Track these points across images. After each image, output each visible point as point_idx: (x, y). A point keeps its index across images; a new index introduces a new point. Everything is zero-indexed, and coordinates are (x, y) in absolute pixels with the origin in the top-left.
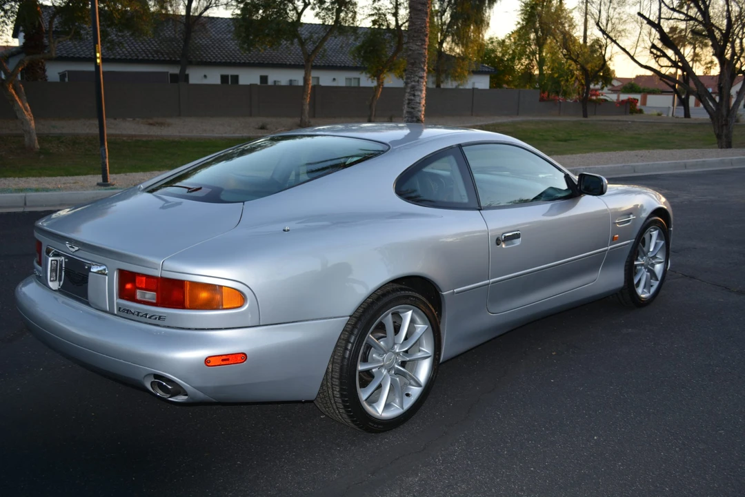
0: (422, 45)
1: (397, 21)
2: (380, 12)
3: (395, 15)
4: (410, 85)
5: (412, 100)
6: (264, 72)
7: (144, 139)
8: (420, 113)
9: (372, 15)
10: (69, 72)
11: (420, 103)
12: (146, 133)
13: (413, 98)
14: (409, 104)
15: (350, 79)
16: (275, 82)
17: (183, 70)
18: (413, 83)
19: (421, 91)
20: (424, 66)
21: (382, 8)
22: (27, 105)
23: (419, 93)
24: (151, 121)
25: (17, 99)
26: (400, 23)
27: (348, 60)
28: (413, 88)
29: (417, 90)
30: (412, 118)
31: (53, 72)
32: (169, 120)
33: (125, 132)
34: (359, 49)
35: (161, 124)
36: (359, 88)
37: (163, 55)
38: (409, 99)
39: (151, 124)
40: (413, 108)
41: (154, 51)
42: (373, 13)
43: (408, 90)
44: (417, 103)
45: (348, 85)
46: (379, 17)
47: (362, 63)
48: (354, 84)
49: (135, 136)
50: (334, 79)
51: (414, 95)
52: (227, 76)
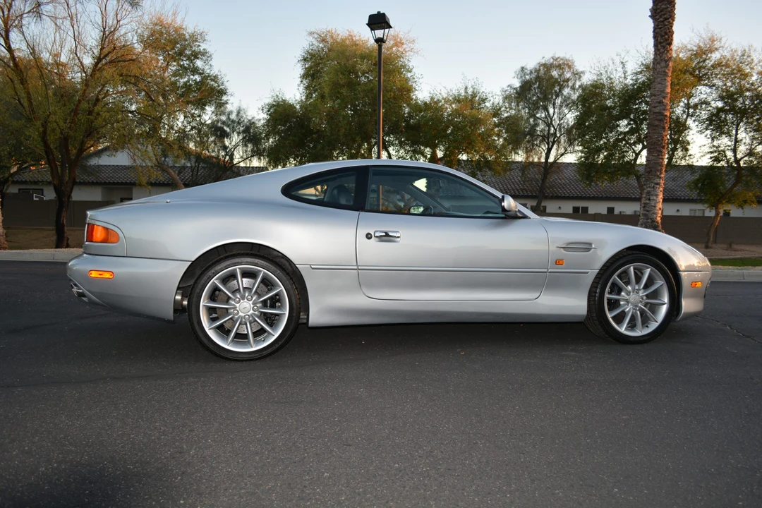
0: (659, 155)
1: (735, 156)
2: (720, 149)
3: (735, 151)
4: (645, 191)
5: (647, 204)
6: (611, 204)
8: (655, 216)
9: (711, 152)
11: (655, 207)
13: (648, 202)
14: (644, 207)
15: (695, 210)
16: (620, 212)
17: (539, 203)
18: (649, 189)
19: (657, 196)
20: (661, 173)
21: (722, 146)
23: (655, 198)
26: (739, 156)
28: (649, 193)
29: (652, 195)
30: (647, 219)
34: (696, 182)
36: (703, 217)
37: (527, 192)
38: (644, 203)
40: (648, 211)
41: (521, 189)
42: (712, 150)
43: (644, 196)
44: (652, 206)
45: (692, 215)
46: (719, 154)
48: (699, 214)
50: (678, 210)
51: (649, 200)
52: (578, 208)
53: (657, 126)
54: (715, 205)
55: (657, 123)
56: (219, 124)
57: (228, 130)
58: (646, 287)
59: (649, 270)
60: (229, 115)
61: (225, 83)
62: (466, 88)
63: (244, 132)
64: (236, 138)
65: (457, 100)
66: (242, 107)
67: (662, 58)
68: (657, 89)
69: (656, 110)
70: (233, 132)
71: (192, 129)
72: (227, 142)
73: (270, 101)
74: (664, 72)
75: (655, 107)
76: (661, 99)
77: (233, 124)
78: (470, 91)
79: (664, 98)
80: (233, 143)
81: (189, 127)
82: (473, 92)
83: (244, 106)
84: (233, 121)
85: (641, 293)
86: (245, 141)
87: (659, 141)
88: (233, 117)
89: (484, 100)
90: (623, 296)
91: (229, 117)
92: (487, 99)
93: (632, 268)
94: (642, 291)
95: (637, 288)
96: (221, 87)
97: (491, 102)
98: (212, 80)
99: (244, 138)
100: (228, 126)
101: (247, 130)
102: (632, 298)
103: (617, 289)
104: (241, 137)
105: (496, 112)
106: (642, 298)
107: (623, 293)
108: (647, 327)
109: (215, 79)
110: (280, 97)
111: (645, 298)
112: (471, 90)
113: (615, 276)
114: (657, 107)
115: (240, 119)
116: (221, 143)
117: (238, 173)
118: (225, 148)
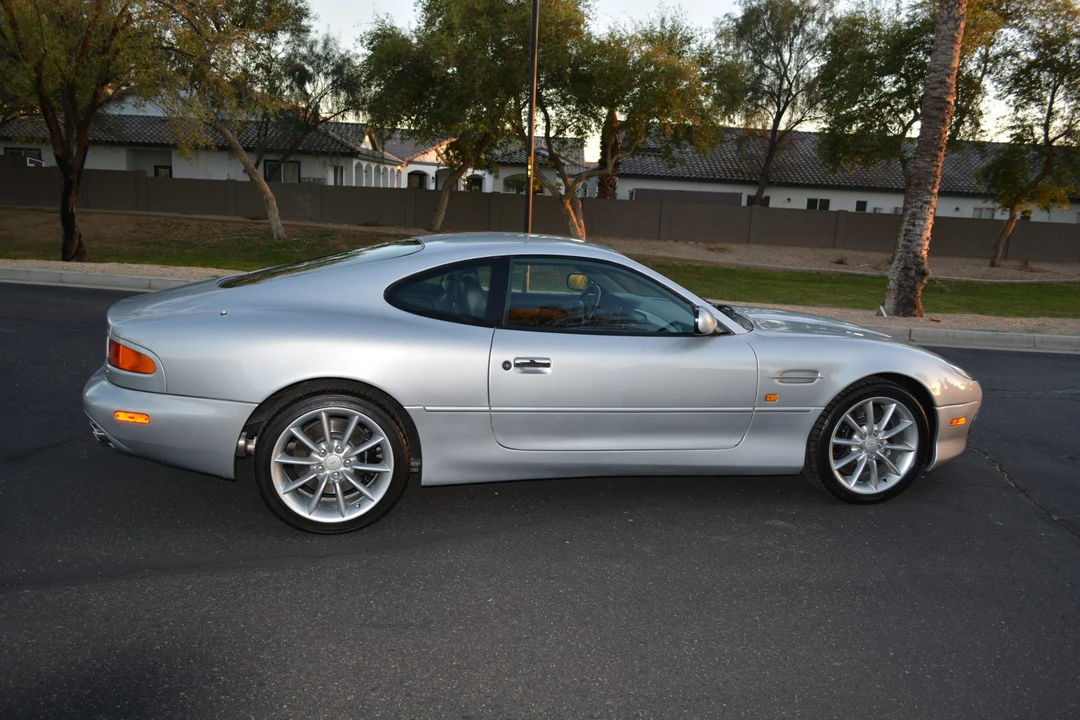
0: (933, 161)
1: (1046, 135)
2: (1025, 123)
3: (1046, 127)
4: (909, 212)
5: (910, 230)
6: (862, 197)
7: (696, 265)
8: (919, 249)
9: (1013, 128)
10: (636, 190)
11: (921, 235)
12: (701, 259)
13: (911, 228)
14: (905, 235)
15: (981, 209)
16: (875, 209)
17: (760, 192)
18: (914, 210)
19: (925, 220)
20: (934, 187)
21: (1029, 118)
22: (582, 221)
23: (922, 223)
24: (712, 246)
25: (572, 214)
26: (1051, 136)
27: (972, 184)
28: (914, 215)
29: (920, 219)
30: (908, 253)
31: (624, 190)
32: (733, 247)
33: (679, 256)
34: (986, 172)
35: (721, 250)
36: (992, 221)
37: (743, 174)
38: (906, 230)
39: (710, 249)
40: (910, 241)
41: (735, 170)
42: (1014, 124)
43: (907, 219)
44: (916, 234)
45: (976, 217)
46: (1024, 130)
47: (989, 189)
48: (986, 215)
49: (688, 260)
50: (957, 209)
51: (914, 225)
52: (816, 200)
53: (933, 117)
54: (1010, 205)
55: (934, 113)
56: (298, 61)
57: (310, 69)
58: (889, 427)
59: (895, 405)
60: (311, 47)
62: (663, 20)
63: (334, 72)
64: (322, 83)
65: (649, 38)
66: (331, 36)
67: (952, 14)
68: (939, 62)
69: (936, 94)
70: (318, 73)
71: (257, 68)
72: (309, 88)
73: (372, 28)
74: (953, 36)
75: (933, 89)
76: (944, 77)
77: (319, 61)
78: (668, 24)
79: (948, 75)
80: (319, 90)
81: (253, 65)
82: (673, 27)
83: (334, 34)
84: (318, 57)
85: (881, 436)
86: (336, 88)
87: (935, 139)
88: (318, 49)
89: (688, 40)
90: (856, 441)
91: (311, 50)
92: (692, 38)
93: (871, 403)
94: (883, 433)
95: (876, 429)
96: (300, 4)
97: (698, 43)
99: (334, 82)
100: (311, 63)
101: (338, 70)
102: (866, 442)
103: (847, 432)
104: (330, 81)
105: (704, 58)
106: (882, 443)
107: (855, 437)
108: (885, 480)
110: (387, 21)
111: (885, 442)
112: (670, 23)
113: (847, 415)
114: (936, 88)
115: (328, 54)
116: (301, 89)
117: (326, 134)
118: (306, 96)
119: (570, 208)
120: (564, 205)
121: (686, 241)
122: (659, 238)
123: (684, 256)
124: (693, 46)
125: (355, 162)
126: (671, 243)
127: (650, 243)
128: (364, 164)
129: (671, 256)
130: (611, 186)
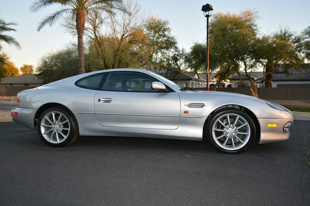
7: (299, 107)
10: (278, 84)
12: (301, 105)
22: (257, 94)
24: (307, 101)
25: (253, 92)
31: (274, 85)
33: (293, 105)
56: (176, 56)
57: (179, 58)
58: (237, 125)
60: (179, 52)
61: (176, 39)
62: (281, 31)
63: (185, 58)
64: (182, 61)
65: (277, 37)
66: (184, 48)
70: (181, 59)
71: (164, 58)
72: (178, 63)
73: (192, 45)
78: (283, 32)
80: (181, 63)
81: (163, 58)
82: (285, 32)
84: (181, 54)
86: (185, 62)
88: (181, 52)
89: (290, 36)
91: (179, 53)
92: (292, 35)
93: (228, 116)
94: (235, 127)
95: (232, 126)
96: (175, 41)
97: (295, 36)
98: (171, 39)
100: (179, 56)
102: (230, 131)
104: (184, 60)
105: (298, 40)
106: (235, 131)
107: (224, 129)
109: (172, 38)
110: (198, 42)
111: (237, 131)
112: (284, 31)
113: (218, 120)
115: (184, 53)
116: (176, 63)
117: (183, 74)
118: (177, 65)
119: (252, 90)
120: (250, 89)
121: (297, 100)
122: (287, 99)
123: (295, 105)
124: (293, 37)
125: (191, 81)
126: (291, 101)
127: (283, 101)
128: (194, 82)
129: (291, 104)
130: (269, 84)
